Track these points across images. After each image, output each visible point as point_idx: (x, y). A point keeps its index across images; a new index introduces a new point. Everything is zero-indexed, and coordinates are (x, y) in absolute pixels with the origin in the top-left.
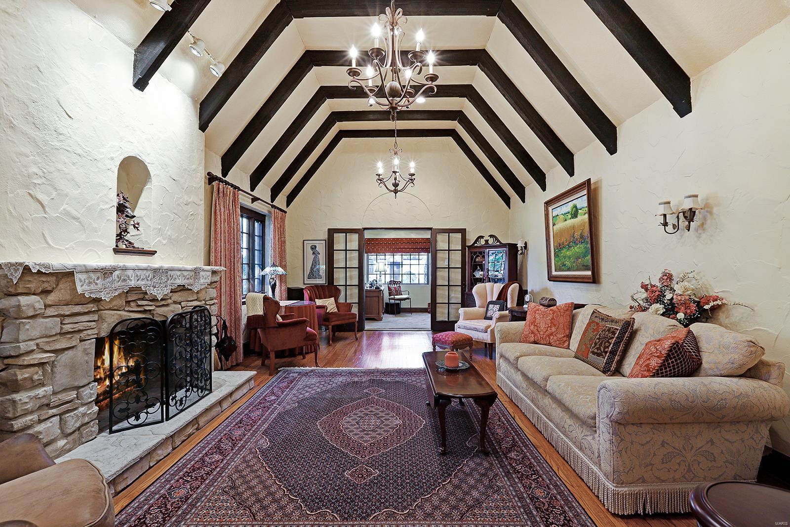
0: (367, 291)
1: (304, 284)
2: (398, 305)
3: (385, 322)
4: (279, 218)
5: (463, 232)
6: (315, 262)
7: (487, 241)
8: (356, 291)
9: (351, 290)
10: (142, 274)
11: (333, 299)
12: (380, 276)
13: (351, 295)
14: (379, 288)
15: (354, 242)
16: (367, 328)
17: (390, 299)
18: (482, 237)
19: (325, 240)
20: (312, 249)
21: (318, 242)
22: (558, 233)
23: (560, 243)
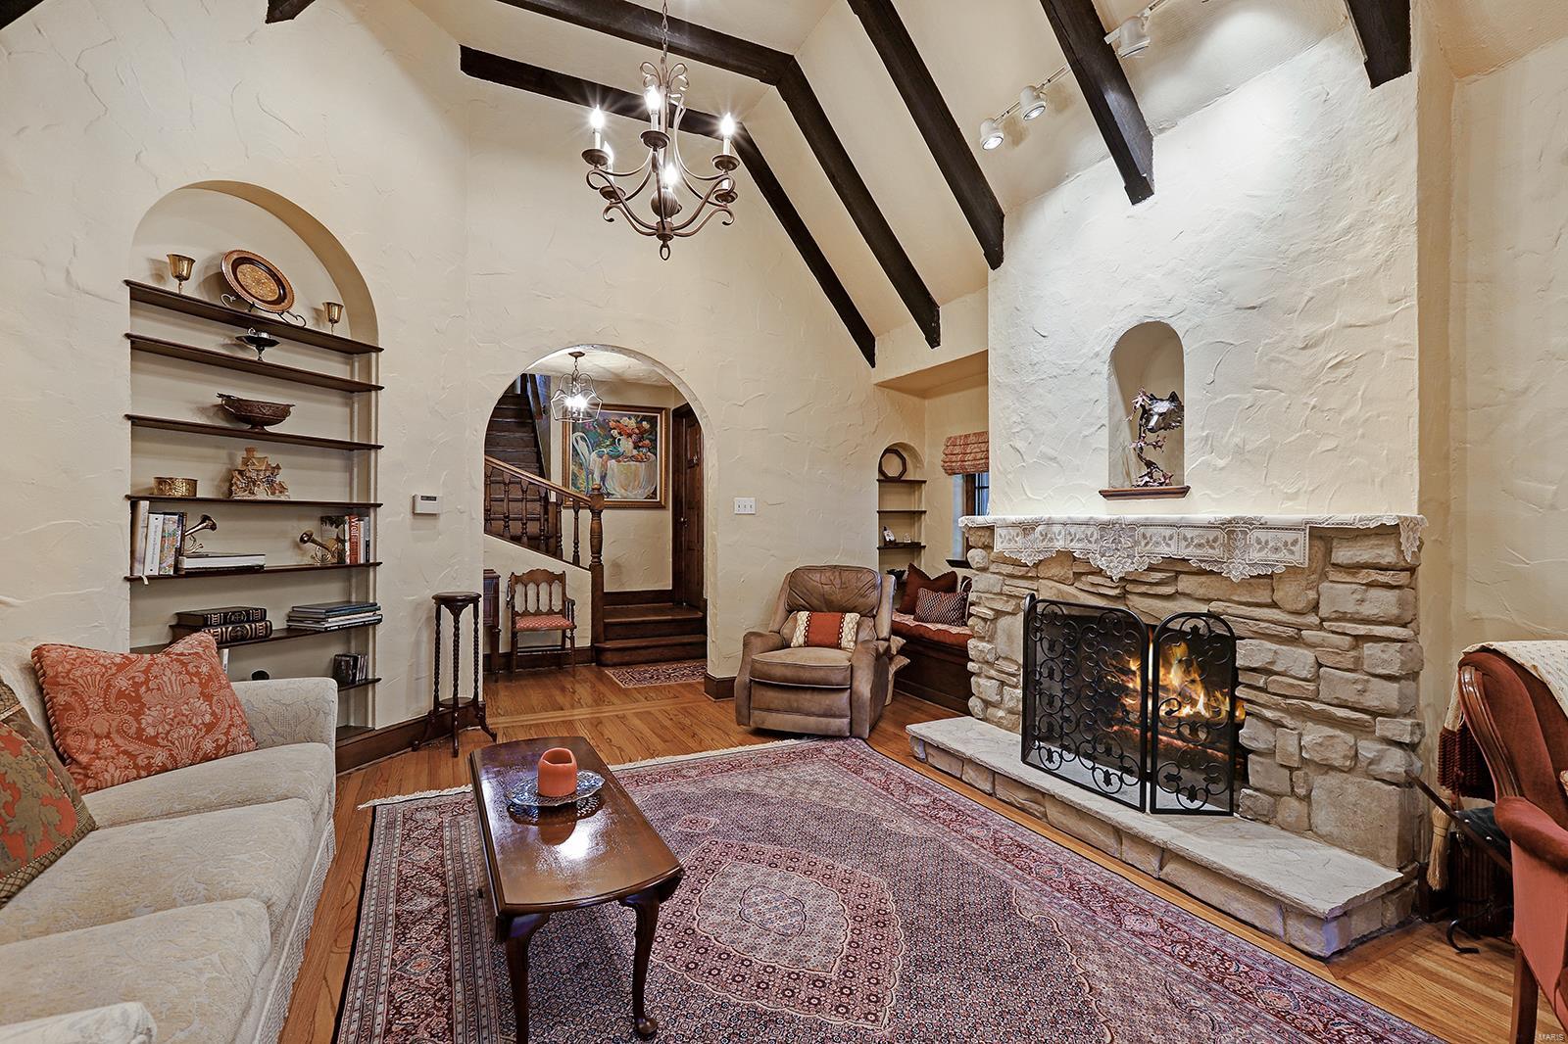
10: (1079, 531)
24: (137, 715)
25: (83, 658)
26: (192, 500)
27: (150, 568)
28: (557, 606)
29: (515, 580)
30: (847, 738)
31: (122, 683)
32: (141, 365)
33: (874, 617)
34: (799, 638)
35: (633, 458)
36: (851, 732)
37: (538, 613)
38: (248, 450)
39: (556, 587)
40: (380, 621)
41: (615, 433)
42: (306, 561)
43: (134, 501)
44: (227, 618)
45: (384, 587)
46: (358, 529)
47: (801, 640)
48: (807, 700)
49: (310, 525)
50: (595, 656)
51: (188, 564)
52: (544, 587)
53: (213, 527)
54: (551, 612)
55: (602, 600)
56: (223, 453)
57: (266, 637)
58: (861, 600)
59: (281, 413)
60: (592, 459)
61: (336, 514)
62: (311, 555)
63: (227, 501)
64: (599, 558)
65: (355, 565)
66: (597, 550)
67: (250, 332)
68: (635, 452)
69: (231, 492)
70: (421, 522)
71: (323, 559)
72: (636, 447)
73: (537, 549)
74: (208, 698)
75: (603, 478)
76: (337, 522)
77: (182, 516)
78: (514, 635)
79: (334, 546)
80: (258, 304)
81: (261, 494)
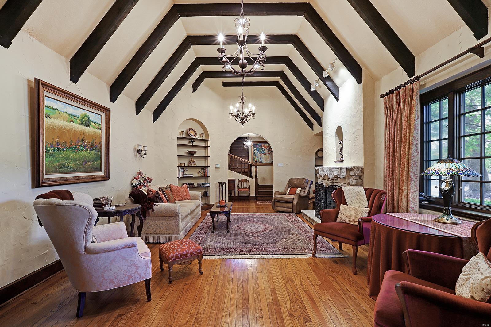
22: (55, 129)
23: (58, 141)
24: (179, 193)
25: (174, 186)
26: (184, 166)
27: (180, 176)
28: (248, 187)
29: (239, 181)
30: (292, 213)
31: (177, 189)
32: (179, 147)
33: (305, 189)
34: (288, 193)
35: (267, 153)
36: (293, 211)
37: (244, 188)
38: (191, 159)
39: (247, 183)
40: (210, 186)
41: (263, 148)
42: (199, 176)
43: (178, 167)
44: (189, 184)
45: (211, 180)
46: (206, 170)
47: (288, 194)
48: (284, 205)
49: (200, 170)
50: (256, 198)
51: (184, 176)
52: (245, 183)
53: (187, 170)
54: (246, 188)
55: (257, 186)
56: (188, 159)
57: (193, 187)
58: (302, 185)
59: (195, 152)
60: (258, 154)
61: (203, 168)
62: (200, 175)
63: (189, 166)
64: (257, 177)
65: (206, 176)
66: (256, 175)
67: (191, 141)
68: (268, 152)
69: (189, 165)
70: (217, 169)
71: (202, 175)
72: (268, 151)
73: (243, 174)
74: (186, 192)
75: (261, 159)
76: (203, 169)
77: (183, 169)
78: (238, 192)
79: (203, 173)
80: (192, 136)
81: (193, 165)
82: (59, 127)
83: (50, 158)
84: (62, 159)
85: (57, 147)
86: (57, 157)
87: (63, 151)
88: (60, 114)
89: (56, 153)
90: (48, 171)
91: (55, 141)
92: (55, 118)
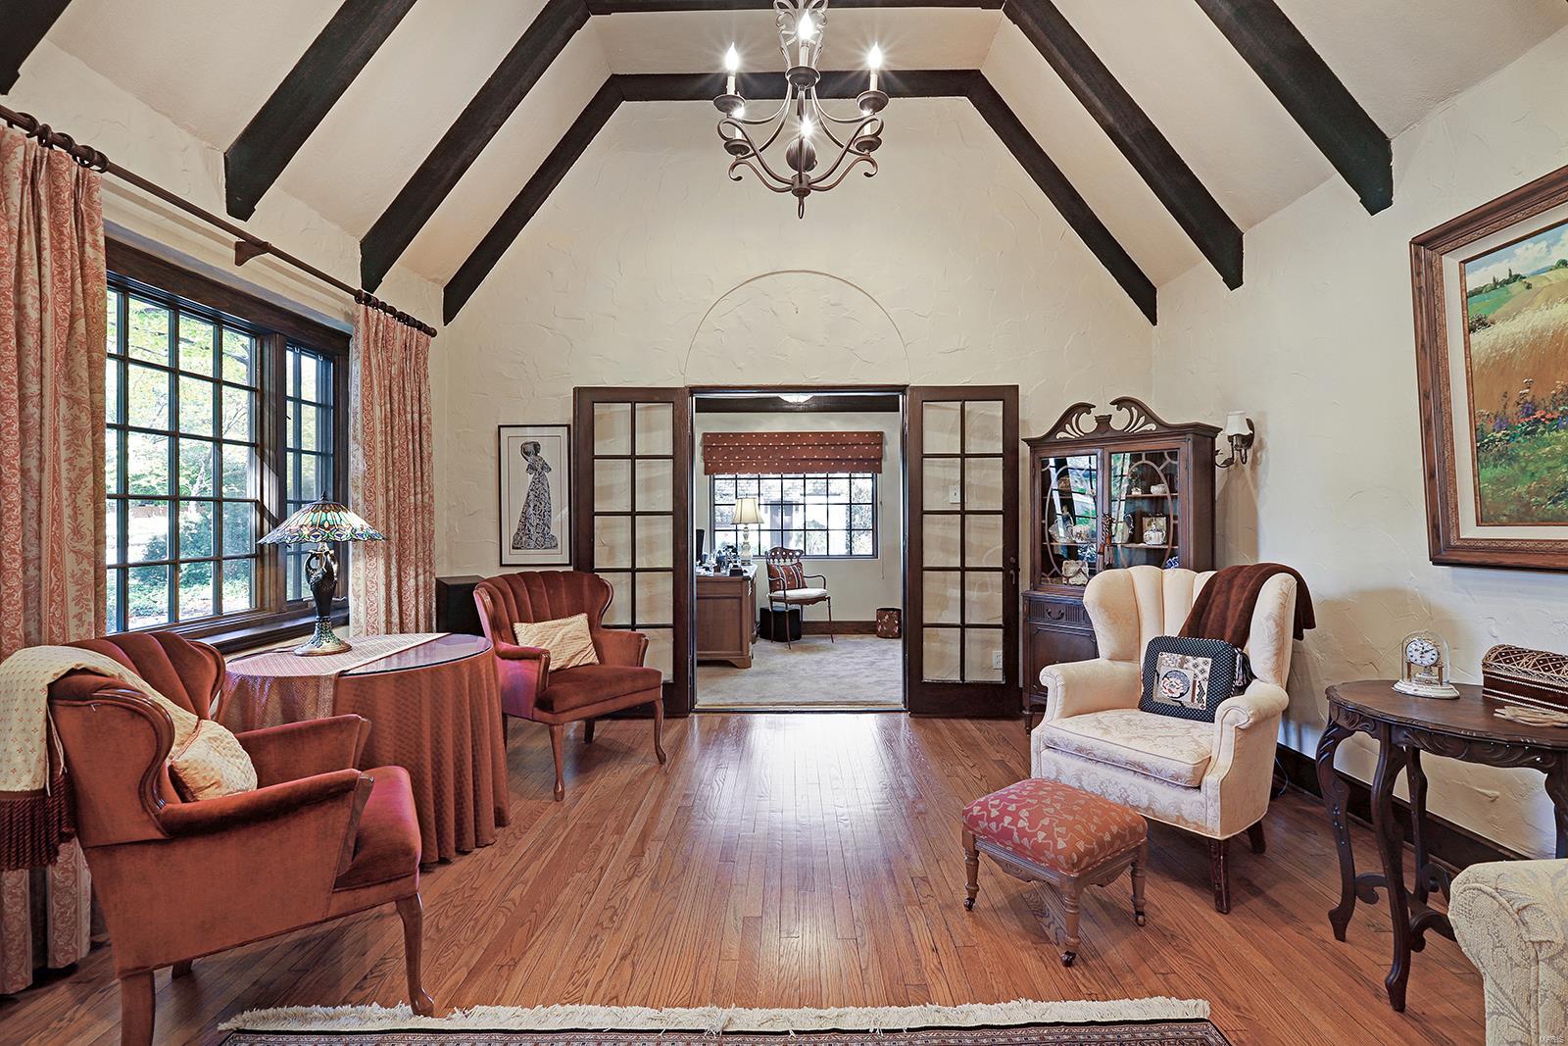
0: (702, 580)
1: (501, 565)
2: (796, 614)
3: (758, 673)
4: (398, 344)
5: (1007, 396)
6: (538, 497)
7: (1104, 421)
8: (665, 585)
9: (650, 584)
11: (581, 620)
12: (746, 537)
13: (651, 600)
14: (740, 572)
15: (657, 431)
16: (703, 700)
17: (772, 600)
18: (1086, 408)
19: (568, 426)
20: (525, 453)
21: (546, 431)
22: (1511, 356)
23: (1529, 398)
82: (1526, 343)
83: (1495, 466)
84: (1550, 464)
85: (1522, 424)
86: (1528, 461)
87: (1554, 433)
88: (1529, 287)
89: (1522, 448)
90: (1492, 513)
91: (1516, 399)
92: (1508, 317)
